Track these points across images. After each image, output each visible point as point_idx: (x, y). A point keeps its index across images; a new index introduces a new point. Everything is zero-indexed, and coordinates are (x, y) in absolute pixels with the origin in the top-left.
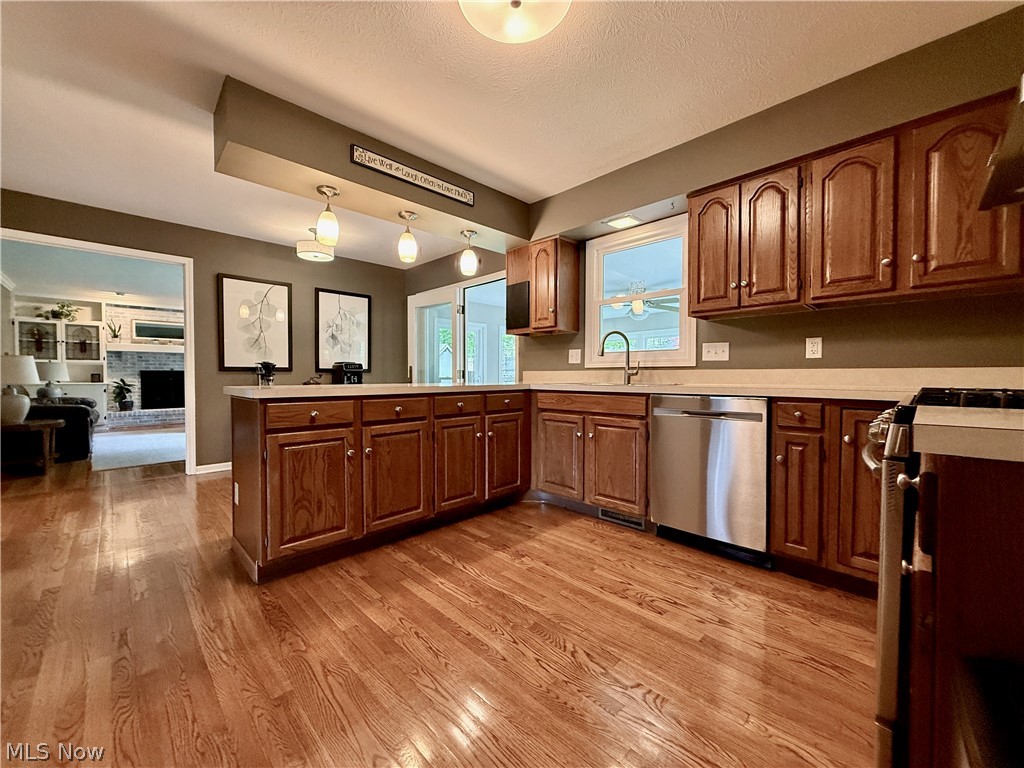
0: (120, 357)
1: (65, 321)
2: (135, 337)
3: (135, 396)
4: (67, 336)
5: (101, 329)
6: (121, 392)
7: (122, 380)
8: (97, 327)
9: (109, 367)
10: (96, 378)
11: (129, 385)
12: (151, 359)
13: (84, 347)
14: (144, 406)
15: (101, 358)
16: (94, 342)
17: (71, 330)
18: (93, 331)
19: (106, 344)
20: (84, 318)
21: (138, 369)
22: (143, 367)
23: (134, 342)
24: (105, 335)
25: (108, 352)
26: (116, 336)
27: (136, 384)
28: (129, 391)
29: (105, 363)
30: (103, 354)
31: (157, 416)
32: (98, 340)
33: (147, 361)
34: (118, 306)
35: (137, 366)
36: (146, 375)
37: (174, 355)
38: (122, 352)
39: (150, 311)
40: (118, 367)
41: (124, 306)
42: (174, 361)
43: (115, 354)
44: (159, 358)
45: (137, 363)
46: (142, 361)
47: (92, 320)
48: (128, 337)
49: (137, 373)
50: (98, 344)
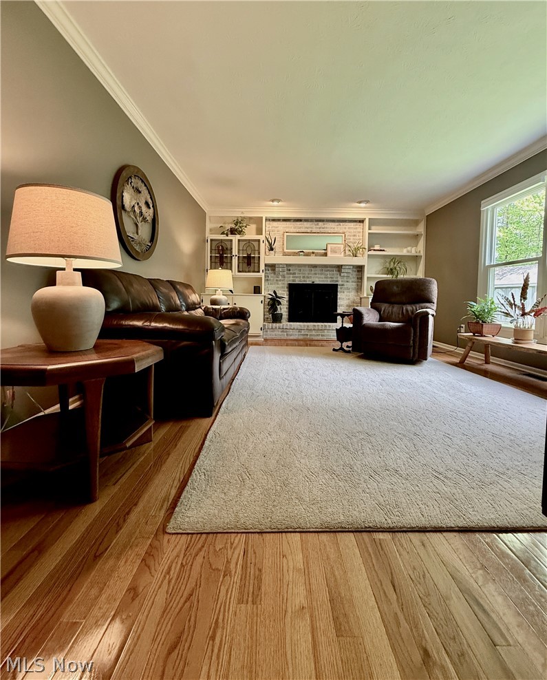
0: (274, 270)
1: (238, 237)
2: (285, 250)
3: (283, 309)
4: (239, 250)
5: (261, 242)
6: (273, 303)
7: (275, 292)
8: (259, 241)
9: (267, 280)
10: (257, 290)
11: (279, 298)
12: (297, 272)
13: (249, 262)
14: (291, 319)
15: (261, 271)
16: (257, 255)
17: (242, 244)
18: (256, 244)
19: (266, 258)
20: (250, 233)
21: (287, 282)
22: (291, 279)
23: (285, 254)
24: (264, 248)
25: (266, 265)
26: (271, 249)
27: (284, 294)
28: (280, 303)
29: (262, 274)
30: (262, 267)
31: (300, 330)
32: (259, 253)
33: (294, 274)
34: (274, 220)
35: (286, 279)
36: (293, 288)
37: (315, 266)
38: (275, 264)
39: (298, 223)
40: (273, 280)
41: (278, 220)
42: (315, 274)
43: (272, 267)
44: (303, 270)
45: (286, 276)
46: (290, 274)
47: (257, 234)
48: (281, 250)
49: (286, 285)
50: (259, 257)
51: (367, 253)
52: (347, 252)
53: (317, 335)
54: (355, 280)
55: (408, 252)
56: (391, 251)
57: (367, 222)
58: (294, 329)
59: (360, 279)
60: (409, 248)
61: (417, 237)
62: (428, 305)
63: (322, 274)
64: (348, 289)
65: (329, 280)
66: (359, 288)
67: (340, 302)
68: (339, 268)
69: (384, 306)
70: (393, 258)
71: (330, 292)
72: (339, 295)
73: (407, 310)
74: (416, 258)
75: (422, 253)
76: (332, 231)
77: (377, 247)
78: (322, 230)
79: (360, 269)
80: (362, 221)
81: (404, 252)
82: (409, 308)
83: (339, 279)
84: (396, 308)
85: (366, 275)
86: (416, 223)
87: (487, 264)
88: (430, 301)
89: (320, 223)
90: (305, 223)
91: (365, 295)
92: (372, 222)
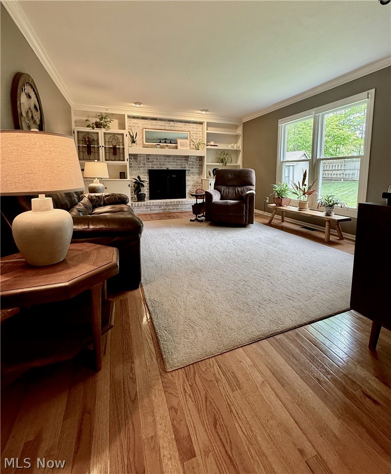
0: (136, 159)
1: (103, 130)
2: (145, 143)
3: (145, 190)
4: (105, 142)
5: (125, 135)
6: (138, 185)
7: (139, 177)
8: (123, 135)
9: (130, 167)
10: (123, 175)
11: (142, 181)
12: (155, 160)
13: (115, 152)
14: (151, 198)
15: (126, 160)
16: (121, 147)
17: (108, 137)
18: (120, 137)
19: (129, 148)
20: (114, 128)
21: (147, 169)
22: (150, 166)
23: (144, 146)
24: (127, 140)
25: (129, 155)
26: (133, 142)
27: (145, 178)
28: (143, 186)
29: (127, 163)
30: (127, 157)
31: (160, 206)
32: (123, 145)
33: (153, 162)
34: (134, 117)
35: (146, 166)
36: (152, 173)
37: (168, 156)
38: (137, 154)
39: (154, 121)
40: (136, 166)
41: (138, 118)
42: (169, 162)
43: (134, 157)
44: (160, 159)
45: (146, 163)
46: (150, 162)
47: (120, 129)
48: (141, 142)
49: (146, 171)
50: (124, 148)
51: (206, 147)
52: (192, 146)
53: (174, 209)
54: (198, 166)
55: (232, 147)
56: (221, 146)
57: (205, 124)
58: (156, 205)
59: (201, 166)
60: (232, 144)
61: (237, 136)
62: (250, 187)
63: (174, 162)
64: (193, 173)
65: (179, 166)
66: (200, 173)
67: (187, 183)
68: (186, 158)
69: (223, 188)
70: (223, 152)
71: (181, 175)
72: (187, 178)
73: (238, 191)
74: (236, 152)
75: (241, 148)
76: (181, 129)
77: (212, 143)
78: (173, 128)
79: (201, 159)
80: (201, 123)
81: (229, 147)
82: (239, 189)
83: (187, 166)
84: (231, 190)
85: (205, 163)
86: (236, 127)
87: (281, 160)
88: (252, 185)
89: (171, 123)
90: (160, 122)
91: (205, 178)
92: (209, 124)
